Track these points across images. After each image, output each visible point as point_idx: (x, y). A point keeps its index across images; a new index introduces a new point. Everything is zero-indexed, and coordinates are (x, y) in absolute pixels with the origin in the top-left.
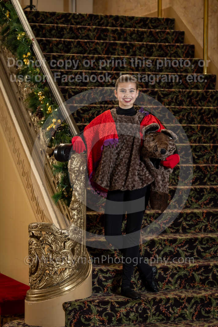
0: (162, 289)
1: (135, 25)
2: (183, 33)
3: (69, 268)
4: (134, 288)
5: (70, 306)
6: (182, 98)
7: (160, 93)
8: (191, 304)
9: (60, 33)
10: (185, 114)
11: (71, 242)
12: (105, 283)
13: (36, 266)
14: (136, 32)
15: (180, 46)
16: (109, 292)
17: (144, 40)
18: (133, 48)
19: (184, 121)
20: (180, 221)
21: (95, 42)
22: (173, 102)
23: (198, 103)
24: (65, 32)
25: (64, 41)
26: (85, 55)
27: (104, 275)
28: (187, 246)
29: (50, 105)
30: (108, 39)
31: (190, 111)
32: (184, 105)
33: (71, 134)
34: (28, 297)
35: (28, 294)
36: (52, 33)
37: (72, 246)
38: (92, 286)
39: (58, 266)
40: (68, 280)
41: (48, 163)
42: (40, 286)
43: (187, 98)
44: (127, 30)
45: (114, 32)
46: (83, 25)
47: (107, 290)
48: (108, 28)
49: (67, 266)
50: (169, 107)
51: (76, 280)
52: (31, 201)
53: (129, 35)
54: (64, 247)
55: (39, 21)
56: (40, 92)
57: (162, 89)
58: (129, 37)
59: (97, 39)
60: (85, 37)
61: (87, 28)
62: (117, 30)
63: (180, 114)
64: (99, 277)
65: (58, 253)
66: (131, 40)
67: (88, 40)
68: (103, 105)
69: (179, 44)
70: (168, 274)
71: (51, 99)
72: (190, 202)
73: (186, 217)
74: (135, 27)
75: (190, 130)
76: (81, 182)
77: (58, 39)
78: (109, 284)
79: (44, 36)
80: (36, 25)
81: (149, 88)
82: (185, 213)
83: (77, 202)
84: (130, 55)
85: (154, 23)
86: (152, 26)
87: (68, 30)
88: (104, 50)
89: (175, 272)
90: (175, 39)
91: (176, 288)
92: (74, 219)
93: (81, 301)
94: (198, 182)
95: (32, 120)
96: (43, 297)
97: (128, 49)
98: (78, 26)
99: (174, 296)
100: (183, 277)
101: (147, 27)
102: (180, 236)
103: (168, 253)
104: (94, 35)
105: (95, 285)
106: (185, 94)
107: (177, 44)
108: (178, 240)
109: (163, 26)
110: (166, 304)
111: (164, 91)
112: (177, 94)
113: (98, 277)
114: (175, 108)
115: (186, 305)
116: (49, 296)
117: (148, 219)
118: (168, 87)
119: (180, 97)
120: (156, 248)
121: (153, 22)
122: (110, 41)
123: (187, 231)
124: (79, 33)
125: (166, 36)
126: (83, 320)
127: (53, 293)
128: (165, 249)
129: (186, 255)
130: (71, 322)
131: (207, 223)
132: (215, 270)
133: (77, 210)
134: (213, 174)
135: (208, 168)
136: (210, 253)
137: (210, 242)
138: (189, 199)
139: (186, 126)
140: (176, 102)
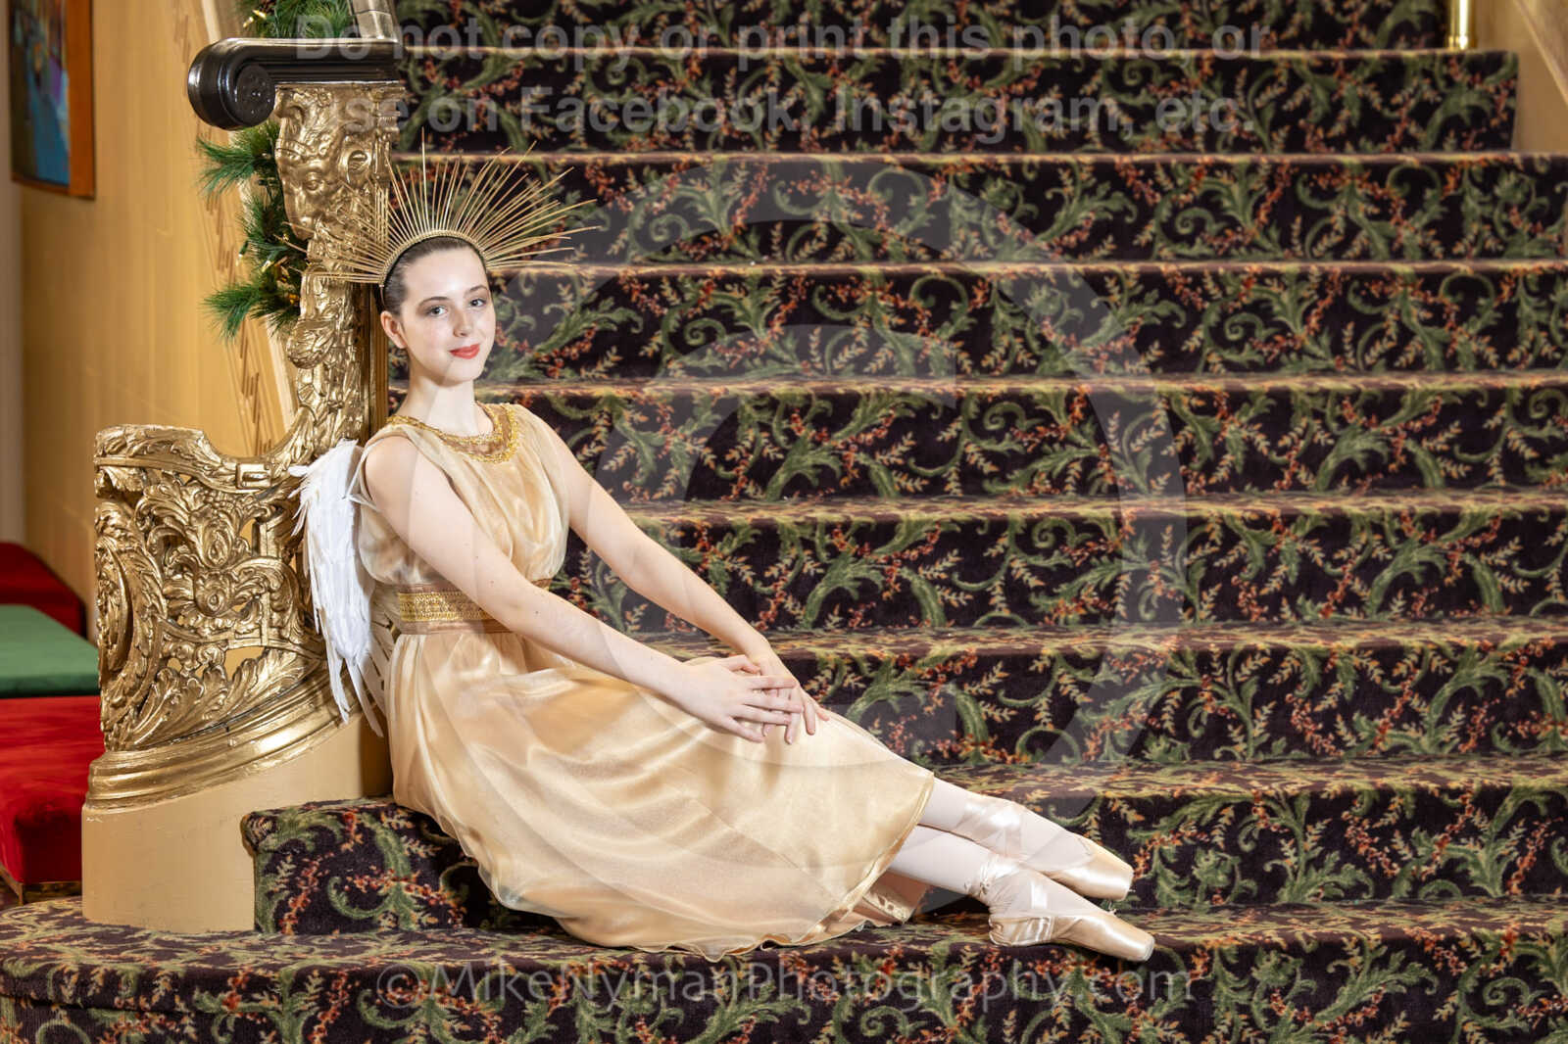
3: (283, 650)
5: (273, 830)
13: (120, 637)
20: (947, 435)
28: (952, 559)
34: (93, 790)
35: (95, 776)
39: (222, 636)
42: (139, 735)
49: (269, 637)
54: (257, 548)
65: (219, 573)
72: (1035, 345)
73: (980, 416)
76: (346, 229)
82: (971, 395)
83: (322, 324)
89: (851, 680)
92: (308, 408)
93: (331, 807)
94: (1109, 244)
100: (897, 709)
102: (927, 510)
103: (855, 595)
108: (903, 529)
116: (176, 784)
117: (774, 425)
120: (790, 568)
123: (987, 485)
126: (339, 901)
127: (196, 764)
128: (832, 574)
129: (947, 605)
130: (283, 907)
131: (1095, 450)
132: (1066, 680)
133: (326, 368)
134: (1188, 206)
135: (1160, 173)
136: (1077, 599)
137: (1073, 538)
138: (1030, 329)
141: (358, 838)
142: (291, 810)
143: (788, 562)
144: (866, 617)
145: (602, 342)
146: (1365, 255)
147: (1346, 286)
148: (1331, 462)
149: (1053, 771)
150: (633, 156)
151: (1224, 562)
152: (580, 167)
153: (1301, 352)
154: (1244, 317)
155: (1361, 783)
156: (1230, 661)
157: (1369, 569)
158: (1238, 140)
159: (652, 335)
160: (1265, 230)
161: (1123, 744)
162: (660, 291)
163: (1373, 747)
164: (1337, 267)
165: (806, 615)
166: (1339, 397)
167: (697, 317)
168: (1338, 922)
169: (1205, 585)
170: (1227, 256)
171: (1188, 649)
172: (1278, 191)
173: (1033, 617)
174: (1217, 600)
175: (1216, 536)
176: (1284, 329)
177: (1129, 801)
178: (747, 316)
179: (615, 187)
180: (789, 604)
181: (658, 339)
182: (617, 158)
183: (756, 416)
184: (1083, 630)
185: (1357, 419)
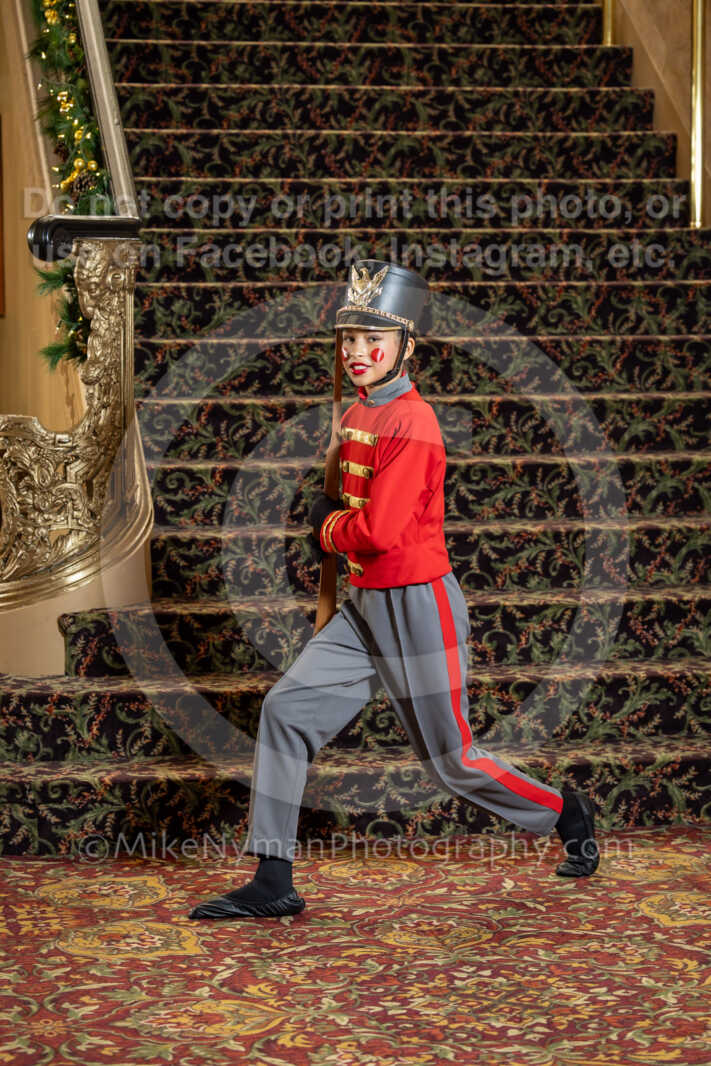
3: (79, 531)
5: (74, 623)
6: (525, 112)
7: (460, 98)
10: (519, 153)
11: (83, 465)
12: (187, 574)
16: (197, 597)
19: (518, 172)
22: (499, 122)
23: (568, 124)
27: (181, 551)
29: (80, 124)
31: (534, 144)
32: (532, 129)
37: (87, 473)
39: (48, 524)
40: (75, 559)
42: (5, 575)
43: (539, 111)
47: (193, 590)
49: (72, 524)
51: (96, 562)
54: (65, 478)
56: (65, 93)
57: (468, 89)
63: (506, 153)
64: (169, 557)
65: (46, 491)
72: (474, 378)
76: (111, 313)
78: (196, 574)
83: (99, 362)
96: (16, 599)
105: (159, 576)
106: (532, 99)
111: (471, 92)
112: (509, 101)
113: (166, 557)
118: (497, 82)
119: (517, 107)
126: (108, 659)
127: (34, 589)
130: (79, 663)
131: (504, 431)
132: (486, 546)
133: (101, 386)
134: (554, 308)
135: (541, 292)
136: (494, 506)
137: (491, 475)
138: (472, 370)
139: (507, 183)
140: (508, 123)
142: (83, 612)
145: (250, 377)
146: (646, 332)
147: (635, 349)
148: (626, 437)
149: (479, 593)
150: (268, 284)
151: (568, 487)
152: (241, 288)
153: (612, 381)
154: (583, 363)
155: (638, 598)
156: (571, 536)
157: (645, 490)
158: (581, 275)
159: (276, 373)
160: (594, 320)
161: (516, 579)
162: (280, 351)
163: (645, 580)
164: (630, 338)
166: (630, 403)
167: (299, 365)
168: (624, 669)
169: (559, 499)
170: (575, 333)
171: (549, 530)
172: (601, 300)
173: (471, 515)
174: (566, 507)
175: (565, 473)
176: (603, 370)
177: (516, 607)
178: (325, 364)
179: (259, 299)
181: (280, 376)
182: (260, 284)
184: (496, 522)
185: (639, 415)
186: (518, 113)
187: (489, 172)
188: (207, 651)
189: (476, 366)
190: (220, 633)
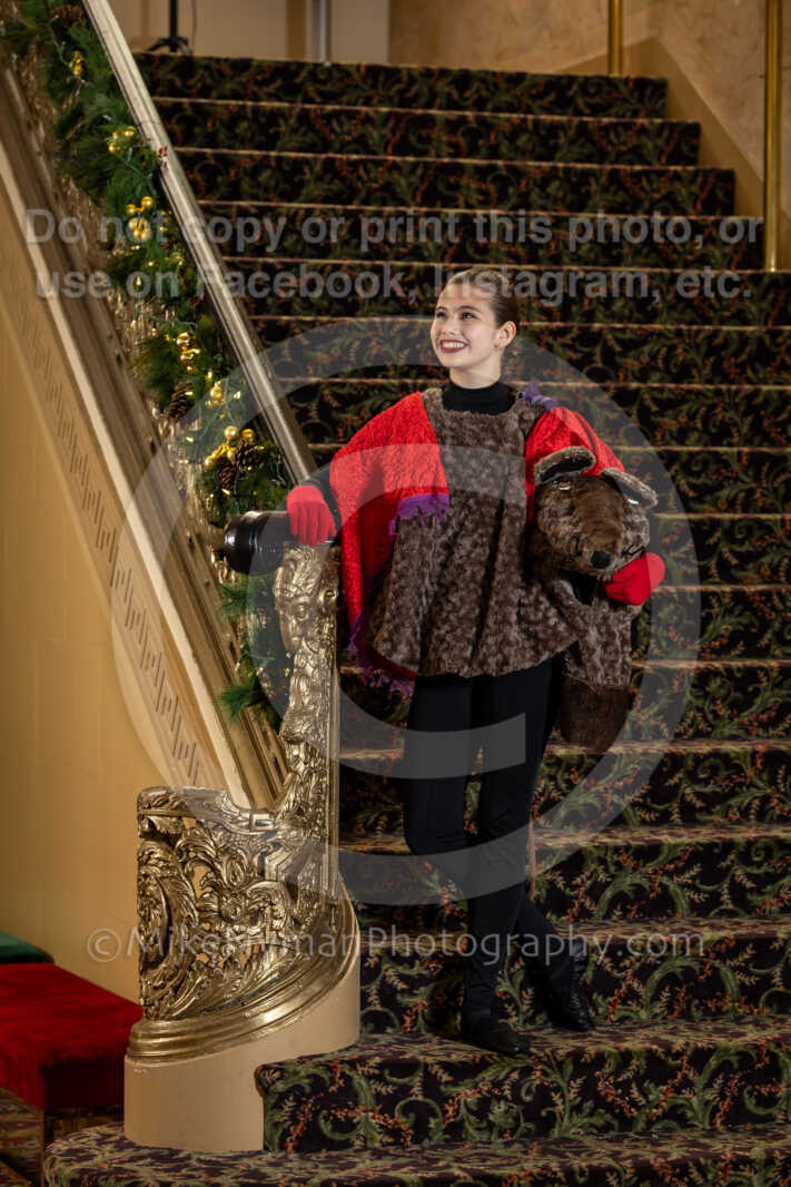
0: (606, 1018)
1: (530, 102)
2: (694, 130)
4: (508, 1016)
5: (281, 1077)
6: (689, 357)
7: (609, 337)
8: (708, 1071)
9: (266, 130)
10: (697, 411)
11: (285, 855)
12: (406, 1000)
14: (531, 127)
15: (684, 174)
16: (419, 1030)
17: (558, 155)
18: (519, 184)
19: (694, 436)
20: (672, 782)
21: (386, 161)
22: (656, 369)
23: (743, 372)
24: (283, 128)
25: (279, 159)
26: (349, 207)
27: (400, 969)
28: (696, 870)
29: (217, 377)
30: (433, 152)
31: (716, 400)
32: (697, 379)
33: (287, 479)
34: (136, 1048)
35: (137, 1038)
36: (238, 131)
38: (362, 1009)
40: (276, 987)
41: (212, 583)
42: (178, 1009)
43: (707, 356)
44: (499, 118)
45: (453, 126)
46: (348, 104)
47: (414, 1022)
48: (433, 112)
49: (271, 937)
50: (642, 385)
51: (304, 989)
52: (156, 715)
53: (506, 137)
54: (262, 873)
55: (194, 90)
56: (185, 334)
57: (619, 326)
58: (506, 142)
59: (395, 154)
60: (354, 146)
61: (358, 112)
62: (463, 120)
63: (681, 411)
64: (385, 977)
65: (237, 892)
66: (512, 155)
67: (364, 157)
68: (409, 381)
69: (679, 168)
70: (625, 968)
71: (220, 359)
72: (710, 717)
73: (695, 768)
74: (529, 111)
75: (713, 467)
76: (322, 646)
77: (257, 153)
78: (420, 1000)
79: (212, 141)
80: (181, 104)
81: (573, 320)
82: (689, 754)
83: (307, 713)
84: (509, 205)
85: (593, 96)
86: (587, 105)
87: (292, 121)
88: (417, 188)
90: (668, 150)
91: (656, 1015)
92: (296, 773)
93: (321, 1059)
94: (741, 648)
95: (161, 431)
96: (188, 1045)
97: (503, 188)
98: (329, 108)
99: (647, 1045)
100: (680, 977)
101: (570, 111)
102: (671, 834)
103: (631, 896)
104: (383, 137)
105: (370, 1004)
106: (698, 340)
107: (672, 168)
108: (666, 850)
109: (627, 105)
110: (617, 1073)
111: (623, 330)
112: (668, 343)
113: (380, 978)
114: (661, 390)
115: (691, 1075)
116: (209, 1043)
117: (559, 777)
118: (639, 315)
119: (680, 350)
120: (588, 878)
121: (592, 90)
122: (439, 160)
123: (698, 816)
124: (333, 131)
125: (634, 141)
126: (326, 1128)
127: (221, 1031)
128: (617, 880)
129: (692, 900)
130: (286, 1133)
131: (769, 791)
133: (307, 745)
135: (775, 598)
136: (778, 896)
137: (777, 854)
138: (708, 707)
139: (698, 453)
140: (667, 370)
141: (341, 1082)
142: (291, 1062)
143: (588, 873)
144: (638, 912)
165: (598, 911)
173: (749, 909)
180: (588, 903)
183: (547, 770)
186: (681, 358)
187: (659, 435)
188: (457, 1112)
189: (714, 700)
190: (476, 1087)
